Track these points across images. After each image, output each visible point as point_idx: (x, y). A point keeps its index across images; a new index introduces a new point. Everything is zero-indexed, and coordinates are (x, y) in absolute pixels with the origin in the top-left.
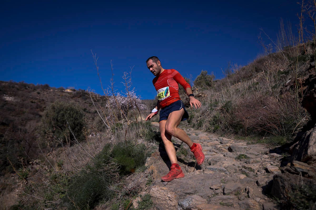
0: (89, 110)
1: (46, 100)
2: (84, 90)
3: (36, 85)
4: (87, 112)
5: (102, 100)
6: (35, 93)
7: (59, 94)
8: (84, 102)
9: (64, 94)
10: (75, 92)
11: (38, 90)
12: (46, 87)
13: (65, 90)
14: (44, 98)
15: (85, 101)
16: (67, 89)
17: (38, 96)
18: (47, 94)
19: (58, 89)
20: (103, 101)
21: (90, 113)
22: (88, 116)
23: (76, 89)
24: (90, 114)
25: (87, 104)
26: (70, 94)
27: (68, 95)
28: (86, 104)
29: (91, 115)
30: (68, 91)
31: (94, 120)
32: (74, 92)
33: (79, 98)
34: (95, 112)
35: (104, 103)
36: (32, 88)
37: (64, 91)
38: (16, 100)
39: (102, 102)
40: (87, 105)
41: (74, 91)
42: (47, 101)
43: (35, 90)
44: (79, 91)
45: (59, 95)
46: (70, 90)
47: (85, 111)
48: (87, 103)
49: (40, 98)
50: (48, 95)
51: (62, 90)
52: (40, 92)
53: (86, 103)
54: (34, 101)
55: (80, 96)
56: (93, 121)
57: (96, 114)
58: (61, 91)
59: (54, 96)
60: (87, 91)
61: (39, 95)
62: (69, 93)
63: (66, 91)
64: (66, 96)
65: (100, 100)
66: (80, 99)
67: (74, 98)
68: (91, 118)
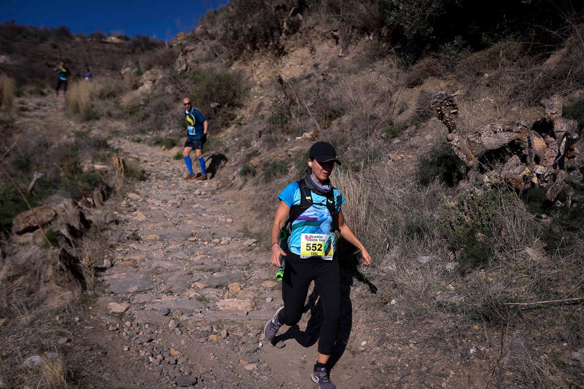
1: (75, 61)
2: (148, 38)
3: (41, 27)
6: (46, 46)
7: (96, 47)
9: (107, 47)
10: (129, 42)
11: (51, 41)
12: (64, 33)
14: (69, 57)
16: (110, 35)
17: (56, 53)
18: (73, 47)
19: (92, 36)
23: (129, 36)
26: (119, 47)
27: (117, 49)
30: (114, 39)
36: (36, 36)
37: (103, 40)
38: (16, 62)
41: (127, 39)
42: (76, 63)
43: (43, 38)
46: (119, 37)
49: (61, 55)
50: (74, 49)
51: (101, 39)
52: (57, 43)
54: (50, 63)
58: (99, 40)
59: (88, 51)
61: (56, 50)
62: (116, 44)
63: (109, 40)
64: (113, 52)
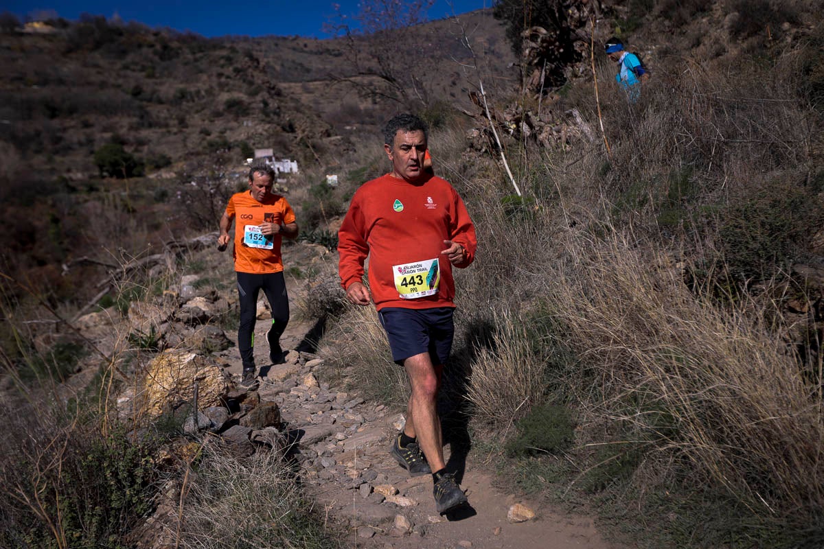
0: (154, 92)
4: (150, 100)
5: (187, 51)
8: (119, 65)
13: (23, 28)
15: (124, 62)
20: (194, 53)
21: (160, 102)
22: (158, 117)
24: (160, 107)
25: (134, 70)
28: (129, 72)
29: (168, 110)
31: (187, 127)
32: (63, 31)
33: (93, 50)
34: (179, 95)
35: (202, 58)
39: (190, 57)
40: (135, 74)
44: (82, 25)
45: (8, 48)
47: (140, 97)
48: (132, 67)
53: (126, 67)
55: (98, 45)
56: (184, 130)
57: (184, 103)
60: (114, 19)
65: (180, 48)
66: (97, 57)
67: (73, 55)
68: (176, 122)
